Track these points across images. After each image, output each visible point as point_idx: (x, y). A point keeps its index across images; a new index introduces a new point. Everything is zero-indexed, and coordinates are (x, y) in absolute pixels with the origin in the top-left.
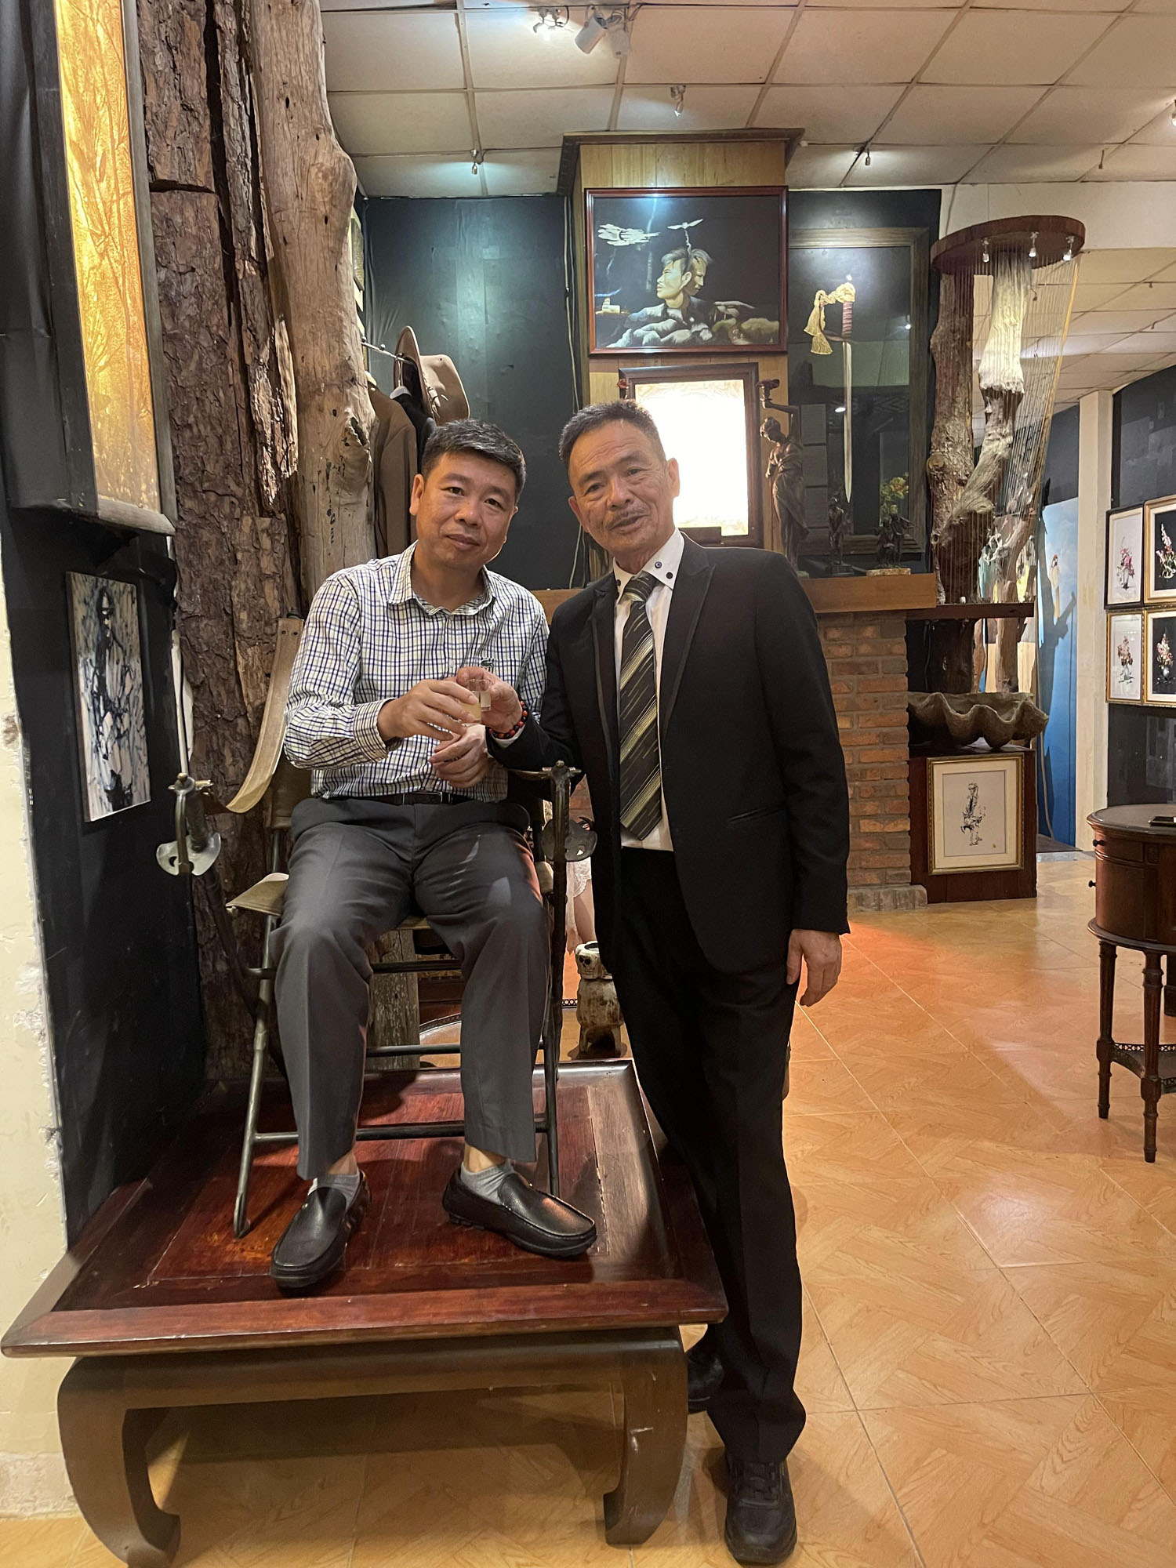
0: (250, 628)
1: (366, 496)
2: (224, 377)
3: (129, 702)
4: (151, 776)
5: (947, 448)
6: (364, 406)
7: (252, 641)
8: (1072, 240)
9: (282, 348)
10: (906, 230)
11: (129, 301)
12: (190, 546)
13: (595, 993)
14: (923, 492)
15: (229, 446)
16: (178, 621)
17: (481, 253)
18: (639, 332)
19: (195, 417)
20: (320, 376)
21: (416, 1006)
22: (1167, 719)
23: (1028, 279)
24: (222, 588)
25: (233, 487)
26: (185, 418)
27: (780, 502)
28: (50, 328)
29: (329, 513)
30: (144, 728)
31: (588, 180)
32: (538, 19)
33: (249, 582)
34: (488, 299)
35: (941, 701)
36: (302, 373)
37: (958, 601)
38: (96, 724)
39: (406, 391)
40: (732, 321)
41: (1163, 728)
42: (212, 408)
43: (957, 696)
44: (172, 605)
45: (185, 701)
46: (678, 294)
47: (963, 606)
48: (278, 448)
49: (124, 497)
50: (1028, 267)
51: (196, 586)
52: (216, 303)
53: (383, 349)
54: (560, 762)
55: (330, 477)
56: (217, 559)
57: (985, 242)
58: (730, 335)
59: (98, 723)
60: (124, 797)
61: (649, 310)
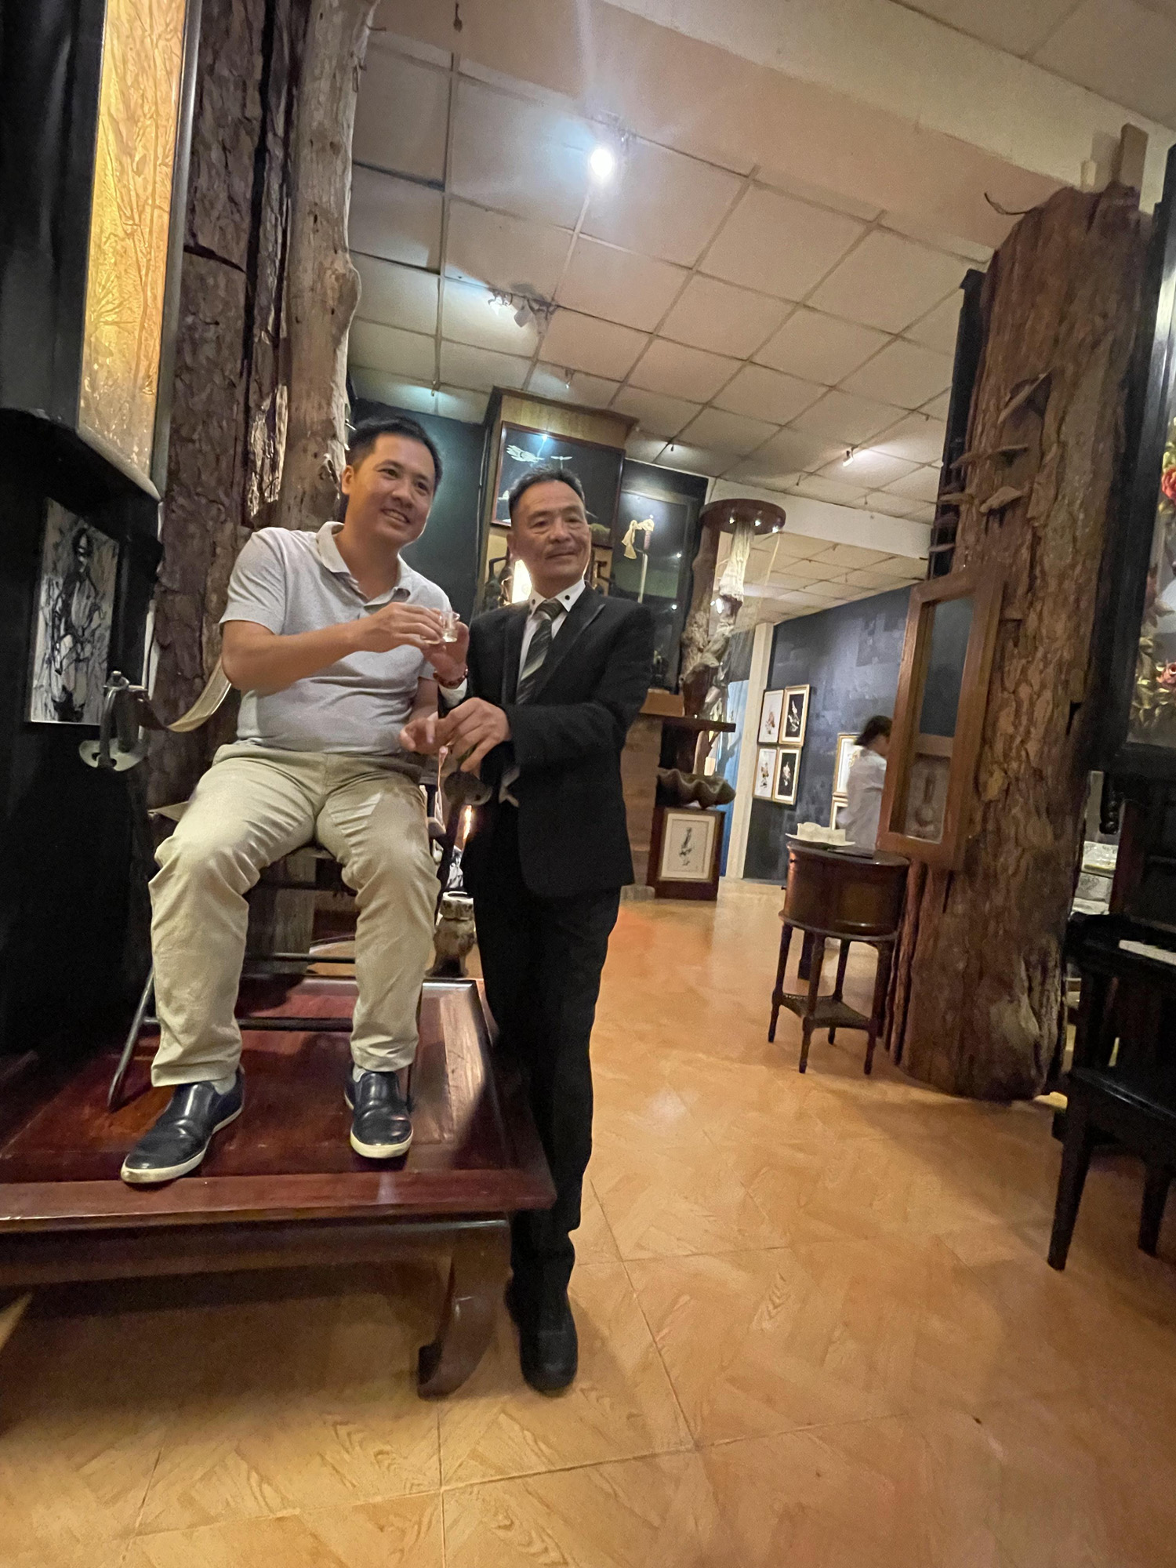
2: (229, 412)
3: (93, 636)
5: (695, 628)
8: (779, 521)
9: (281, 407)
10: (685, 496)
12: (178, 534)
14: (678, 652)
15: (224, 464)
16: (157, 593)
21: (311, 925)
22: (783, 810)
23: (753, 538)
25: (222, 497)
30: (106, 662)
31: (506, 416)
32: (493, 298)
35: (676, 775)
36: (294, 424)
37: (692, 717)
38: (53, 639)
43: (687, 774)
44: (154, 578)
45: (152, 656)
47: (695, 720)
49: (111, 442)
51: (176, 566)
52: (232, 355)
55: (304, 502)
56: (199, 549)
57: (733, 510)
59: (56, 640)
60: (74, 712)
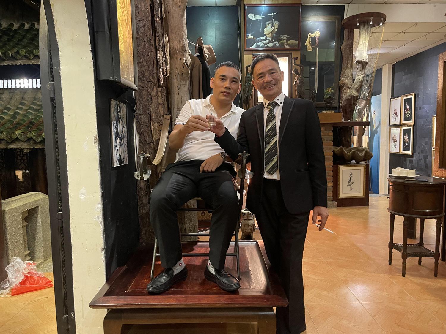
0: (155, 118)
1: (188, 82)
2: (150, 49)
3: (123, 136)
5: (345, 78)
6: (188, 57)
7: (155, 122)
8: (383, 19)
9: (166, 42)
10: (335, 16)
11: (128, 26)
12: (139, 95)
13: (246, 223)
14: (338, 90)
15: (151, 68)
16: (136, 116)
17: (214, 22)
18: (259, 44)
19: (142, 60)
20: (177, 49)
21: (197, 224)
22: (407, 158)
23: (370, 30)
24: (148, 107)
25: (152, 79)
26: (139, 60)
27: (297, 92)
28: (110, 32)
29: (178, 87)
30: (127, 144)
31: (245, 1)
33: (155, 105)
34: (216, 34)
35: (342, 149)
36: (172, 49)
37: (348, 121)
39: (199, 54)
40: (285, 41)
41: (406, 160)
43: (347, 148)
44: (134, 111)
45: (137, 138)
46: (270, 33)
47: (349, 122)
48: (164, 69)
49: (126, 79)
50: (370, 27)
52: (149, 29)
53: (193, 43)
54: (245, 152)
55: (179, 77)
56: (147, 99)
57: (358, 20)
58: (284, 45)
59: (116, 140)
60: (122, 161)
61: (261, 38)
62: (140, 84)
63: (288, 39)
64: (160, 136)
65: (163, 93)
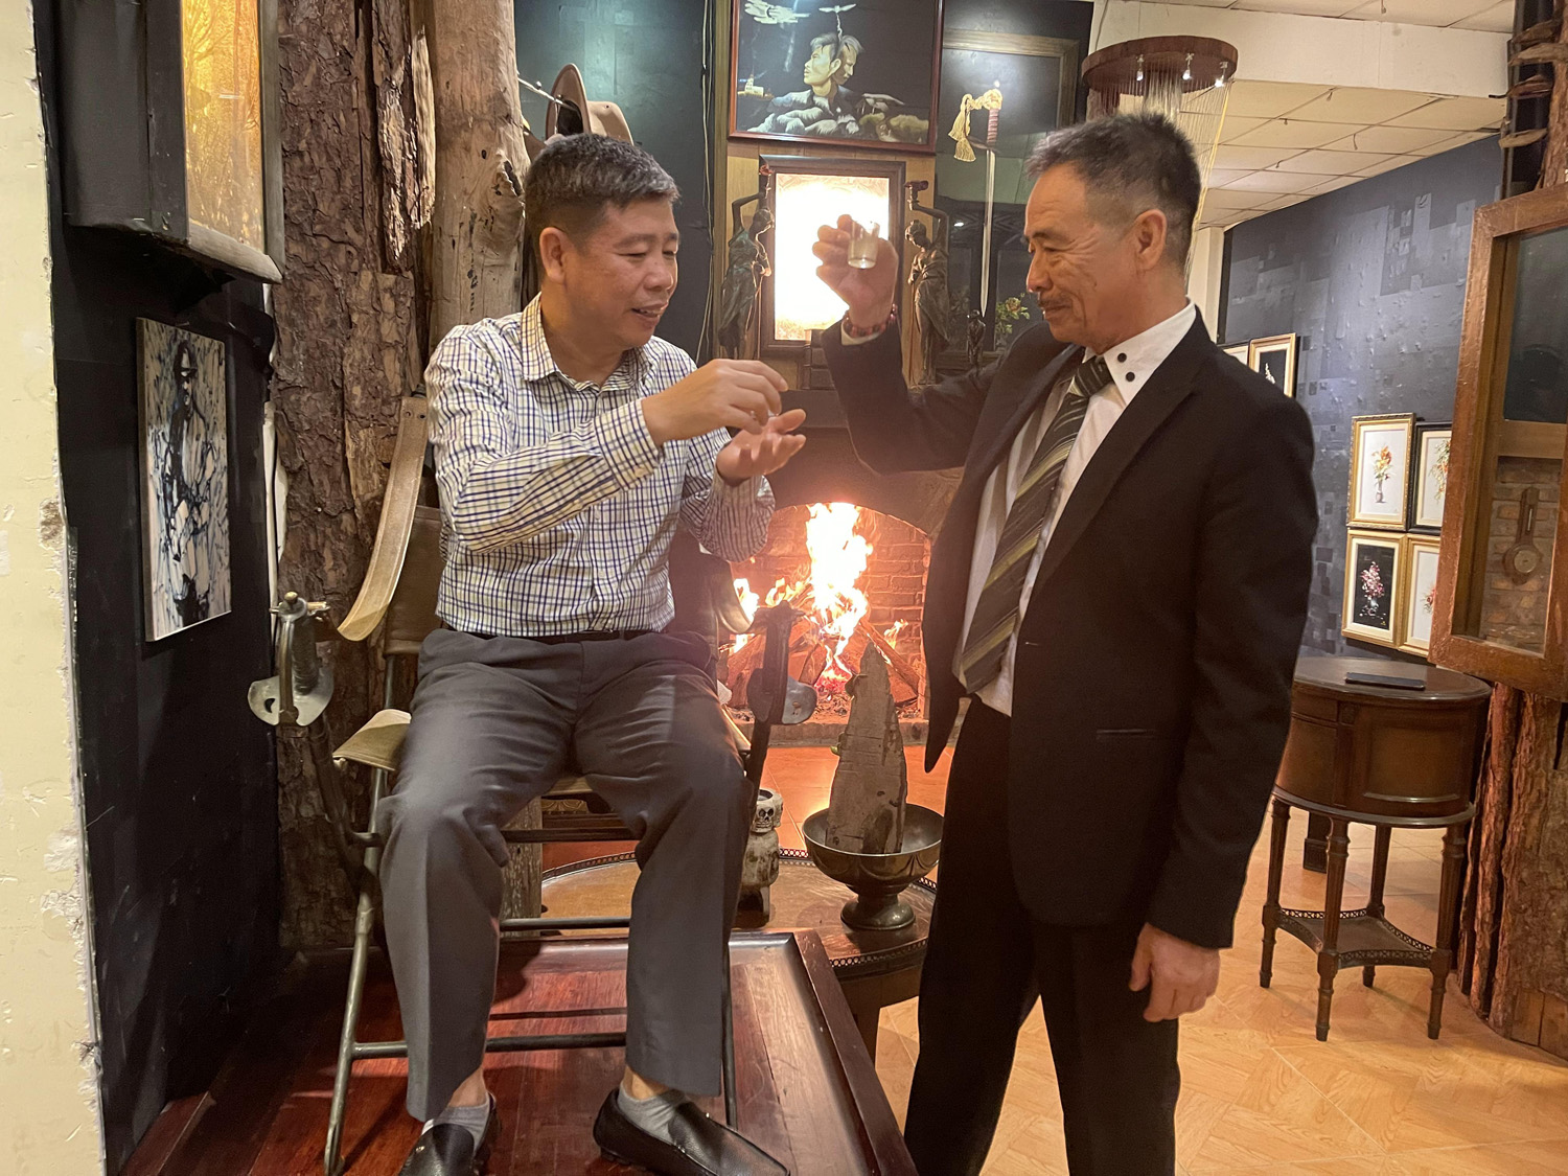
0: (364, 406)
1: (515, 258)
2: (346, 98)
3: (209, 489)
4: (233, 581)
6: (519, 150)
7: (365, 422)
12: (293, 302)
15: (348, 183)
16: (274, 391)
17: (613, 17)
18: (783, 118)
19: (308, 143)
20: (468, 107)
21: (540, 861)
24: (331, 354)
25: (351, 233)
26: (295, 144)
27: (922, 311)
29: (470, 274)
30: (227, 522)
33: (366, 351)
34: (618, 67)
36: (446, 103)
38: (166, 515)
40: (881, 116)
42: (329, 134)
45: (277, 490)
48: (408, 191)
51: (297, 349)
55: (475, 231)
56: (327, 318)
57: (1141, 60)
58: (878, 132)
59: (169, 514)
60: (199, 607)
61: (794, 96)
62: (295, 249)
63: (892, 110)
64: (385, 484)
65: (402, 299)
